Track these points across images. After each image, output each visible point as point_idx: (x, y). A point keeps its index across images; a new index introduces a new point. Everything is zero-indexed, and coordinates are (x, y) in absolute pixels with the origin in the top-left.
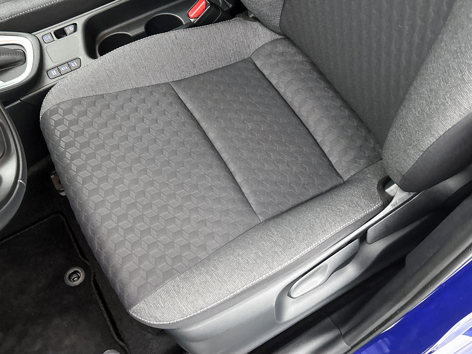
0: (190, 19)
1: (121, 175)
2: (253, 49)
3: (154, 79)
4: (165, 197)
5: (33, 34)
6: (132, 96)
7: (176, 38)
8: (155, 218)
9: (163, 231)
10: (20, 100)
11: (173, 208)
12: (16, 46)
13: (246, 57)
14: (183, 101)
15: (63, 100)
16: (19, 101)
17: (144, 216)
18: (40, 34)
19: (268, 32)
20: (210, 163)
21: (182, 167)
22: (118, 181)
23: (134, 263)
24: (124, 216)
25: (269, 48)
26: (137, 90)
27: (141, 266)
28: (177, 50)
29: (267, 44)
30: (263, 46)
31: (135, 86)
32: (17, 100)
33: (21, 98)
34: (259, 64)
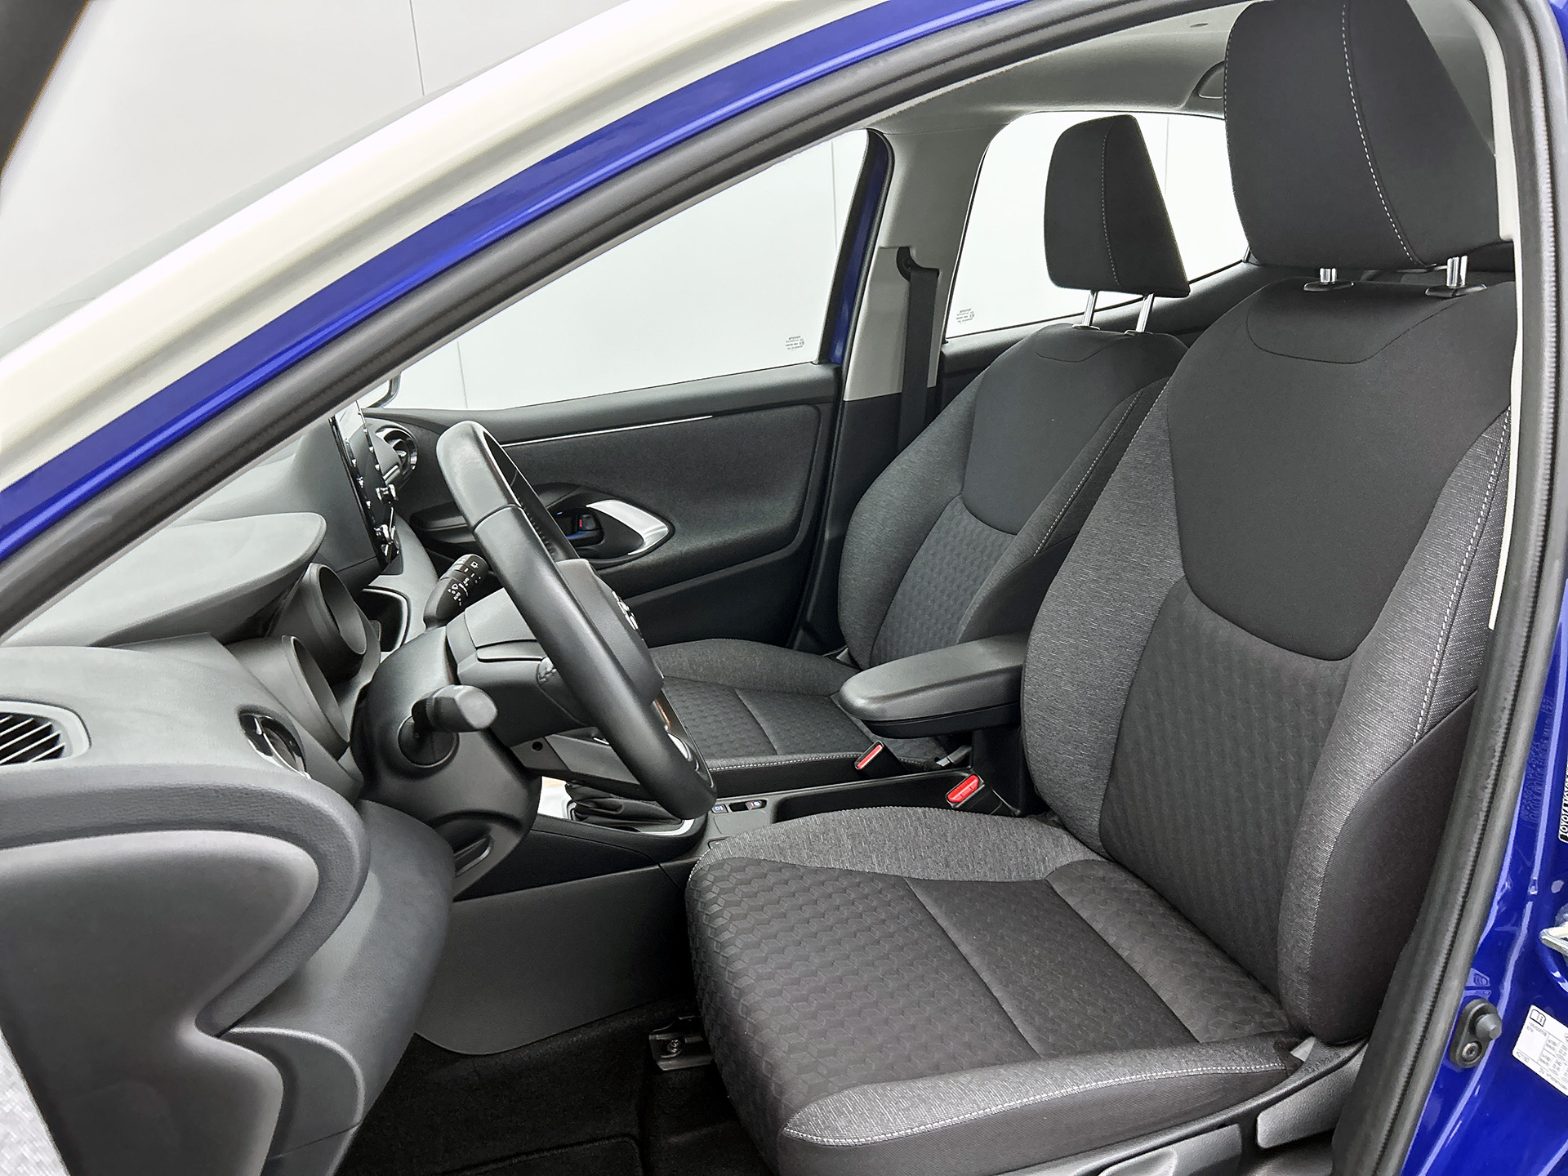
2: (1051, 867)
3: (879, 865)
6: (842, 876)
10: (660, 866)
13: (1038, 877)
16: (657, 867)
19: (1079, 848)
25: (1077, 869)
26: (848, 873)
29: (1077, 863)
30: (1069, 865)
31: (848, 866)
32: (655, 864)
33: (662, 862)
34: (1059, 890)
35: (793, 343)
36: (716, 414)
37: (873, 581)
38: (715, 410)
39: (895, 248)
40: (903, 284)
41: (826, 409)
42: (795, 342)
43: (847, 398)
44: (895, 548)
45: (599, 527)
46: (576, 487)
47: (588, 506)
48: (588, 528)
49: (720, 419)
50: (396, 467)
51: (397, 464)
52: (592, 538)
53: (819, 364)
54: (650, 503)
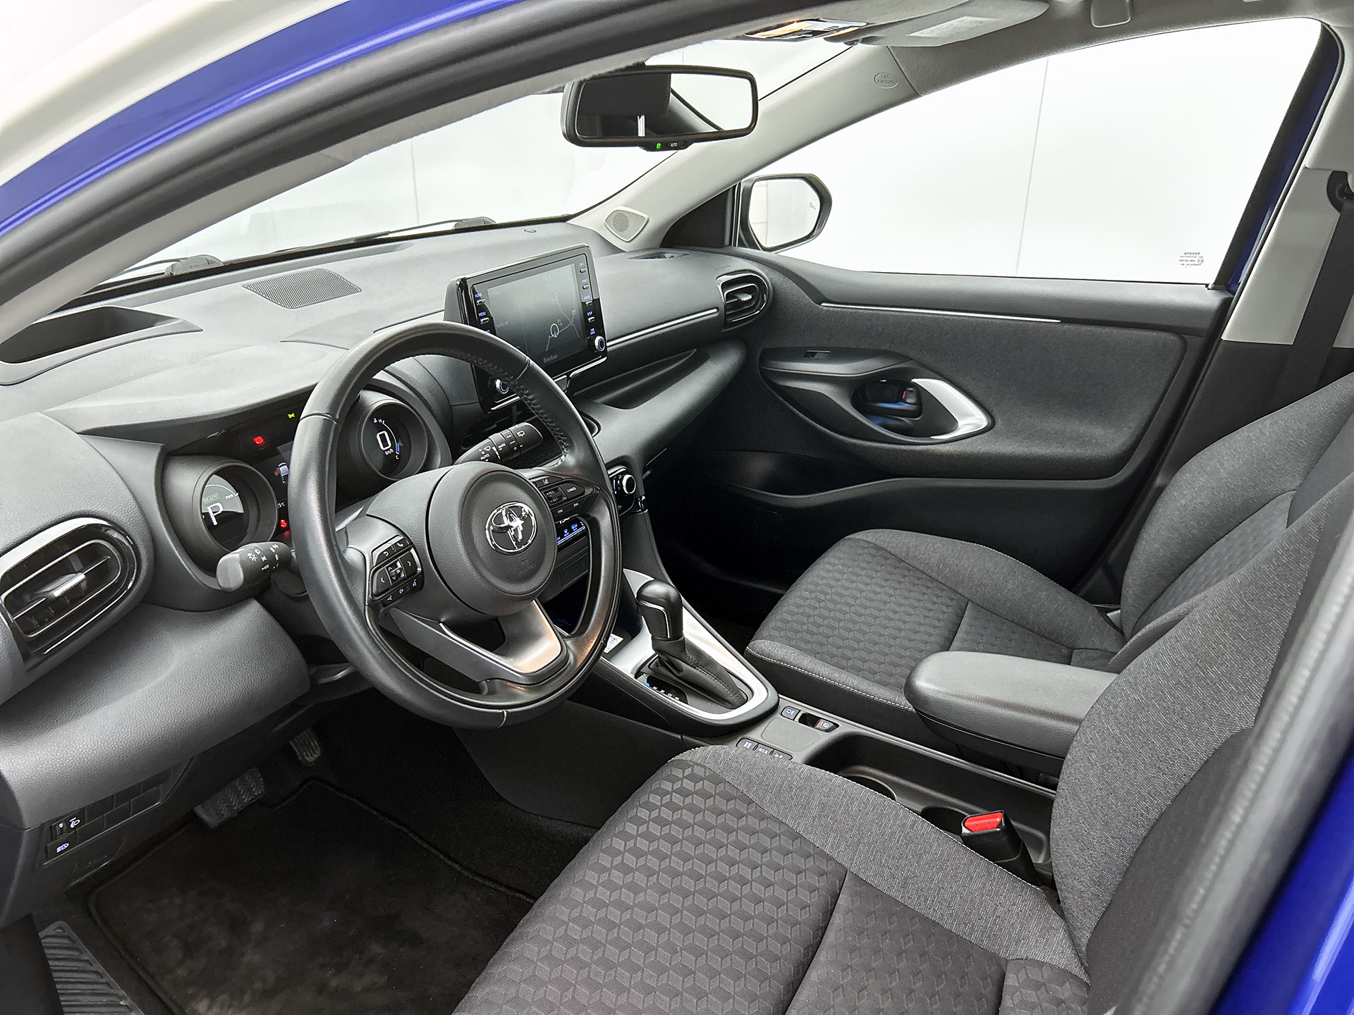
0: (963, 828)
1: (647, 885)
2: (1022, 952)
3: (832, 846)
4: (653, 959)
5: (780, 696)
6: (782, 836)
7: (912, 826)
8: (608, 965)
9: (594, 986)
10: (682, 737)
11: (642, 979)
12: (749, 690)
13: (1002, 954)
14: (837, 905)
15: (705, 765)
16: (680, 737)
17: (603, 948)
18: (786, 701)
19: (1069, 952)
20: (759, 995)
21: (720, 957)
22: (634, 888)
23: (522, 973)
24: (585, 924)
25: (1047, 973)
26: (796, 836)
27: (523, 985)
28: (898, 841)
29: (1051, 966)
30: (1041, 965)
31: (800, 830)
32: (678, 733)
33: (686, 735)
34: (1010, 981)
35: (1189, 259)
36: (1064, 320)
37: (1161, 551)
38: (1065, 316)
39: (1328, 170)
40: (1332, 217)
41: (1196, 343)
42: (1192, 258)
43: (1224, 337)
44: (1199, 524)
45: (919, 403)
46: (907, 359)
47: (913, 380)
48: (908, 401)
49: (1066, 326)
50: (715, 310)
51: (717, 308)
52: (909, 411)
53: (1213, 289)
54: (976, 392)
